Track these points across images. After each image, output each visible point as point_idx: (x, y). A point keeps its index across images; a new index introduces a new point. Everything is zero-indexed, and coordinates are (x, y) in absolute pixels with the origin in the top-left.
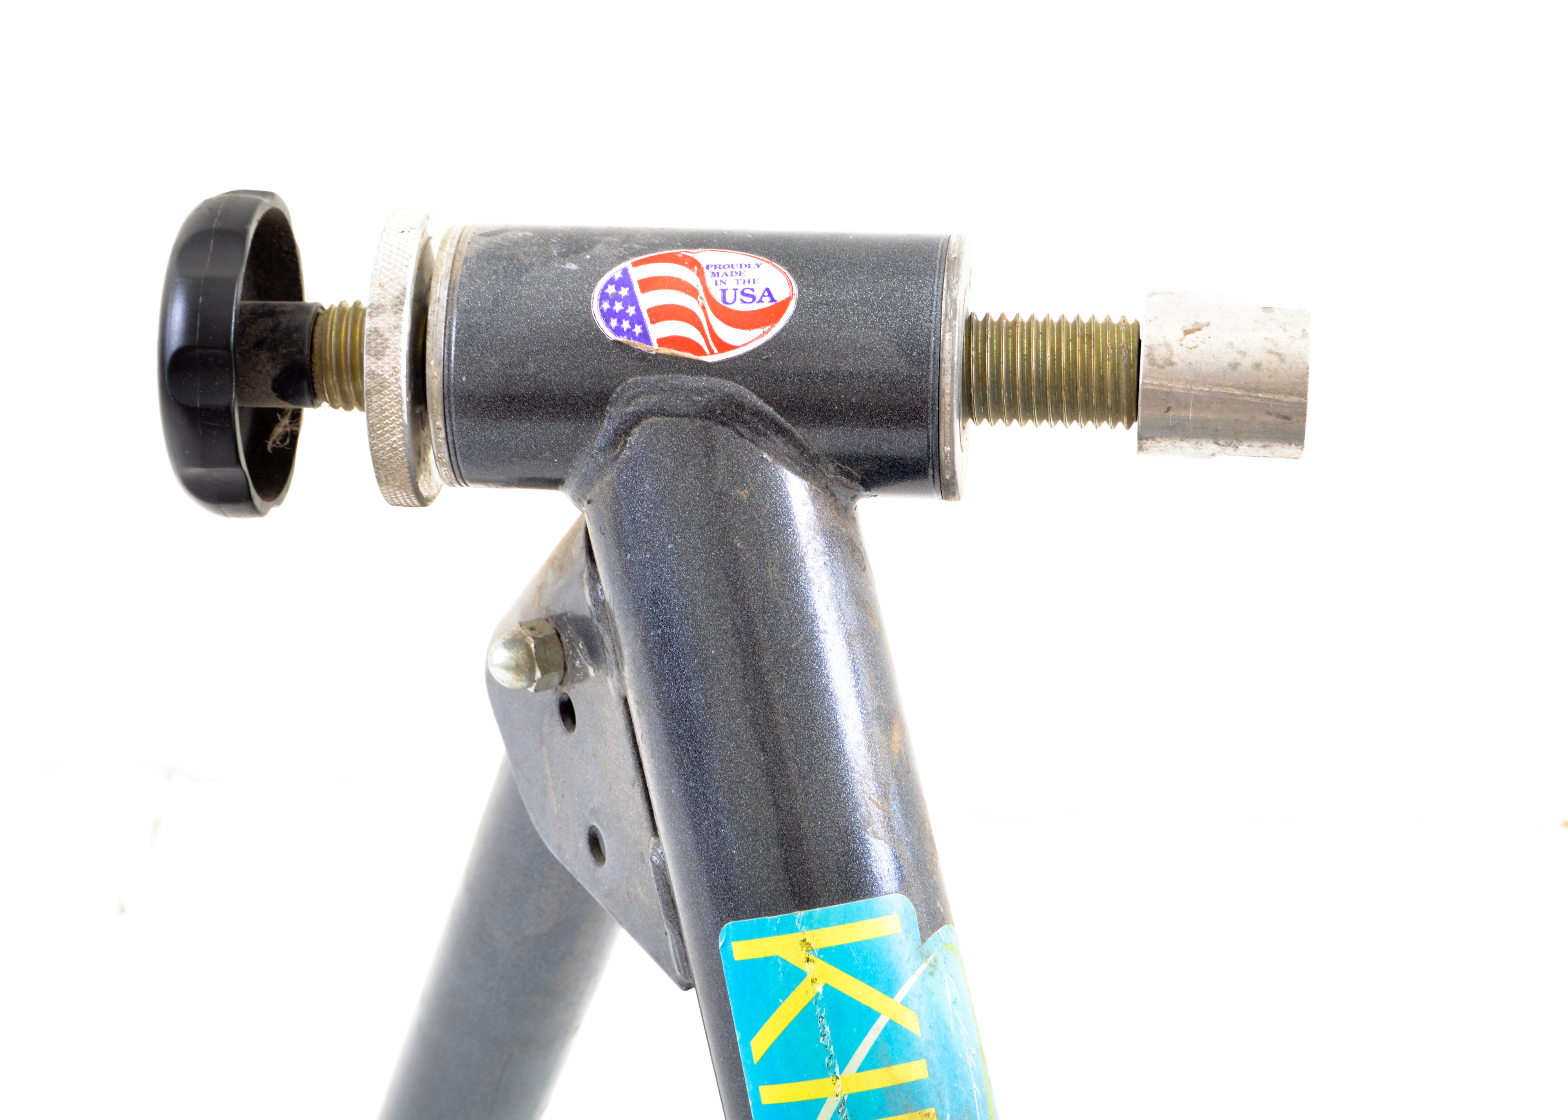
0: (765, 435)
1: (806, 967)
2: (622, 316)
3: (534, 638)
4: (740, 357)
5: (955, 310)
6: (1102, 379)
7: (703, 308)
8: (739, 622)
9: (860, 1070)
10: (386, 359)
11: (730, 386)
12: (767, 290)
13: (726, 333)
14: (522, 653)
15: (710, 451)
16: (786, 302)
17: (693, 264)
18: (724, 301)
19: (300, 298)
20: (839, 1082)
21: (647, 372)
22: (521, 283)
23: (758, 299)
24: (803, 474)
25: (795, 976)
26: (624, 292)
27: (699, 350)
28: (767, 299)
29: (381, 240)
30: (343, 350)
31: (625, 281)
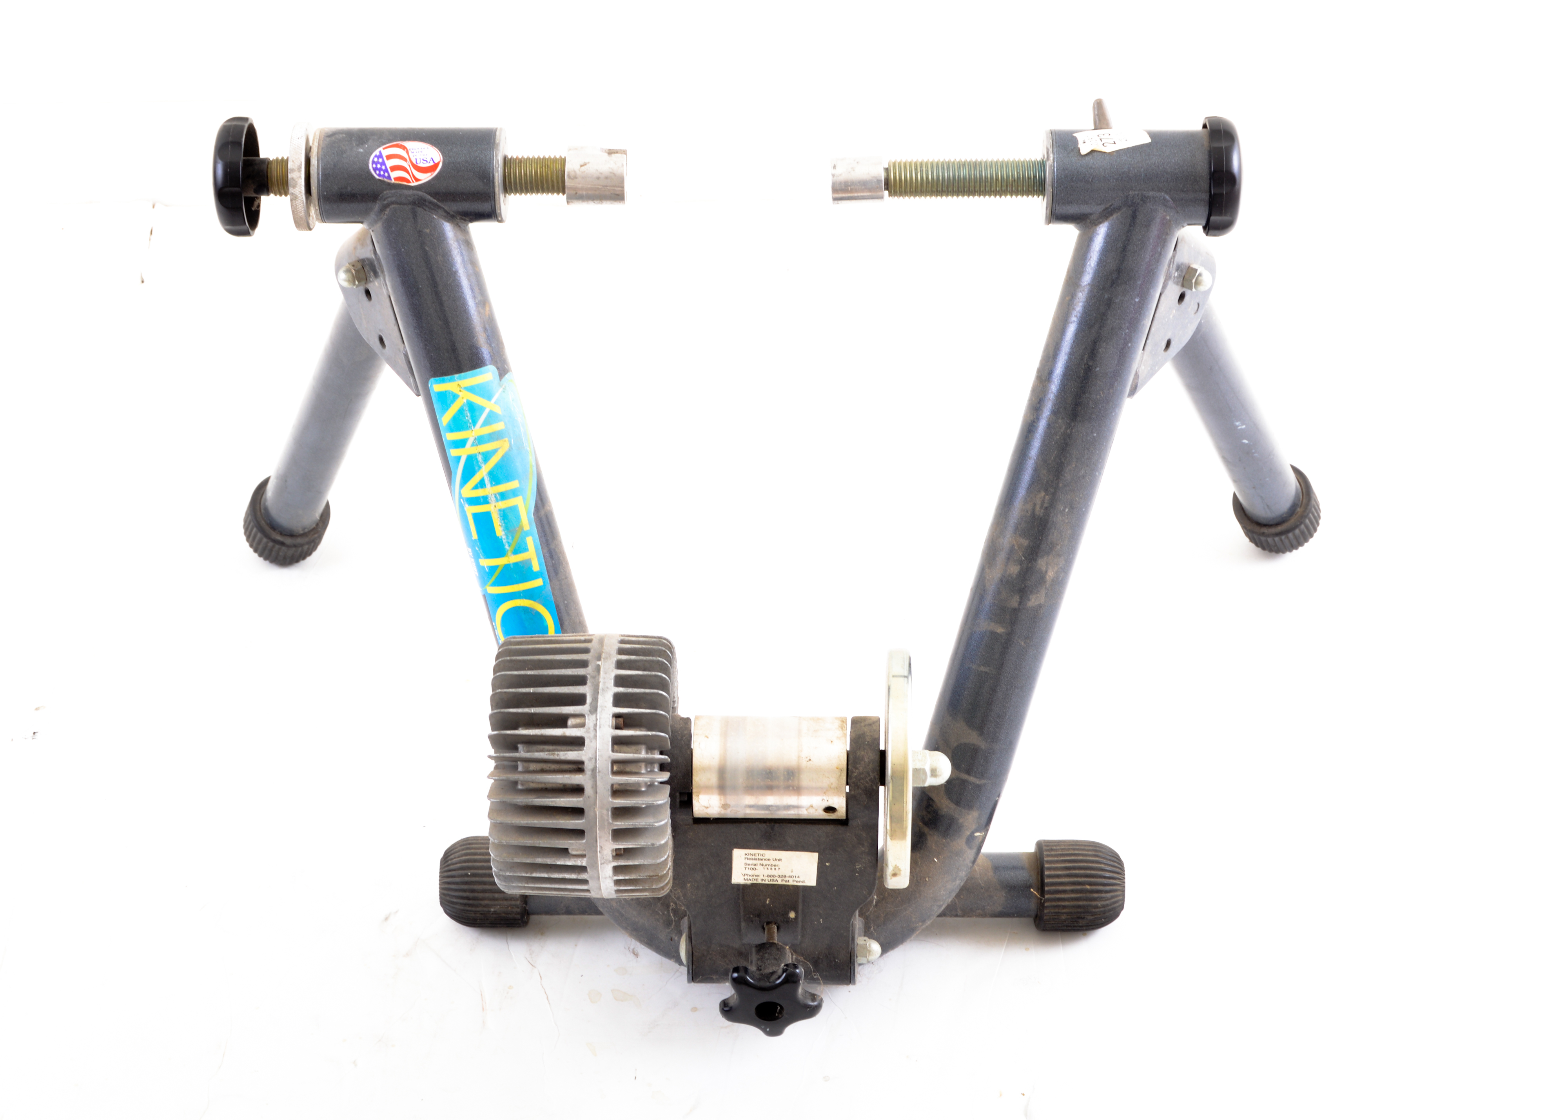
0: (434, 209)
1: (460, 394)
2: (380, 170)
3: (354, 270)
4: (424, 184)
5: (498, 164)
6: (552, 181)
7: (409, 166)
8: (429, 276)
9: (481, 427)
10: (297, 189)
11: (420, 193)
12: (432, 158)
13: (418, 175)
14: (350, 274)
15: (415, 216)
16: (438, 163)
17: (404, 148)
18: (417, 163)
19: (258, 155)
20: (473, 432)
21: (390, 189)
22: (343, 157)
23: (428, 162)
24: (448, 221)
25: (455, 397)
26: (380, 160)
27: (408, 181)
28: (432, 162)
29: (291, 142)
30: (279, 178)
31: (380, 156)
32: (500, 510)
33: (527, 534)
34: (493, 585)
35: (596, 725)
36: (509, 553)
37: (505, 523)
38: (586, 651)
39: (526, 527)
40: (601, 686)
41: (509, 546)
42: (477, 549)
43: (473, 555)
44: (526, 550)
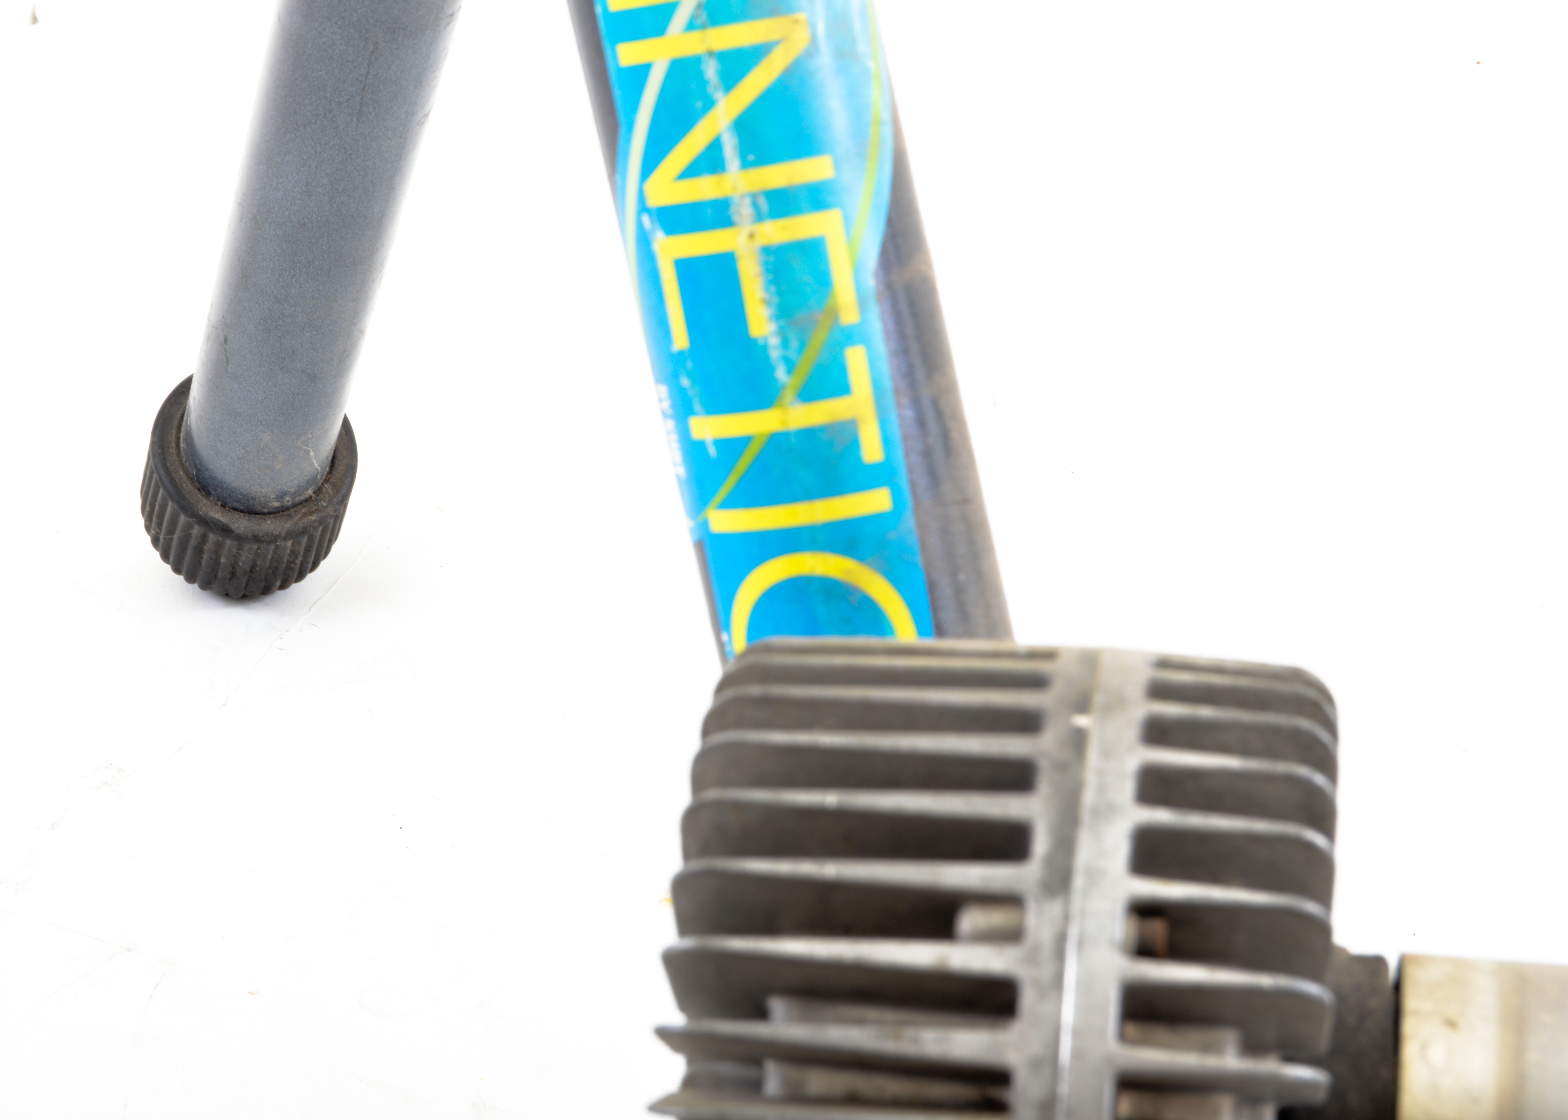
32: (766, 250)
33: (850, 336)
34: (728, 504)
35: (1061, 940)
36: (789, 396)
37: (779, 293)
38: (1036, 682)
39: (849, 316)
40: (1089, 797)
41: (790, 370)
42: (685, 382)
43: (673, 406)
44: (842, 388)
